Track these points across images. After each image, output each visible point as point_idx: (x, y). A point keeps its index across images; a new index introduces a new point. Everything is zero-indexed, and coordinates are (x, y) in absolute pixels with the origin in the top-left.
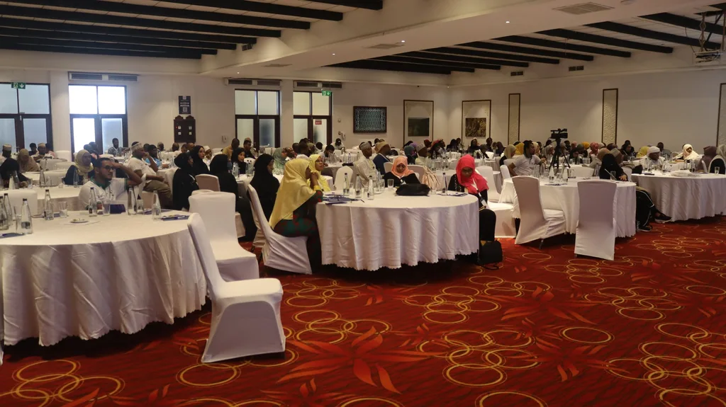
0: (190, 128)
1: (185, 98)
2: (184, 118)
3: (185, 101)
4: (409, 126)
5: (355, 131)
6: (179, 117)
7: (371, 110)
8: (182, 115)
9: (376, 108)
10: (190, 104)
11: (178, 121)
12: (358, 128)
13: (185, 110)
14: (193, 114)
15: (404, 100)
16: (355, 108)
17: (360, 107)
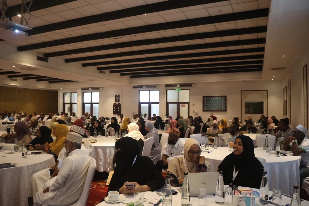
0: (119, 108)
1: (117, 96)
2: (117, 104)
3: (117, 97)
4: (245, 107)
5: (204, 111)
6: (115, 103)
7: (214, 98)
8: (116, 103)
9: (219, 97)
10: (119, 98)
11: (114, 105)
12: (205, 109)
13: (117, 101)
14: (120, 102)
15: (241, 91)
16: (204, 97)
17: (207, 97)
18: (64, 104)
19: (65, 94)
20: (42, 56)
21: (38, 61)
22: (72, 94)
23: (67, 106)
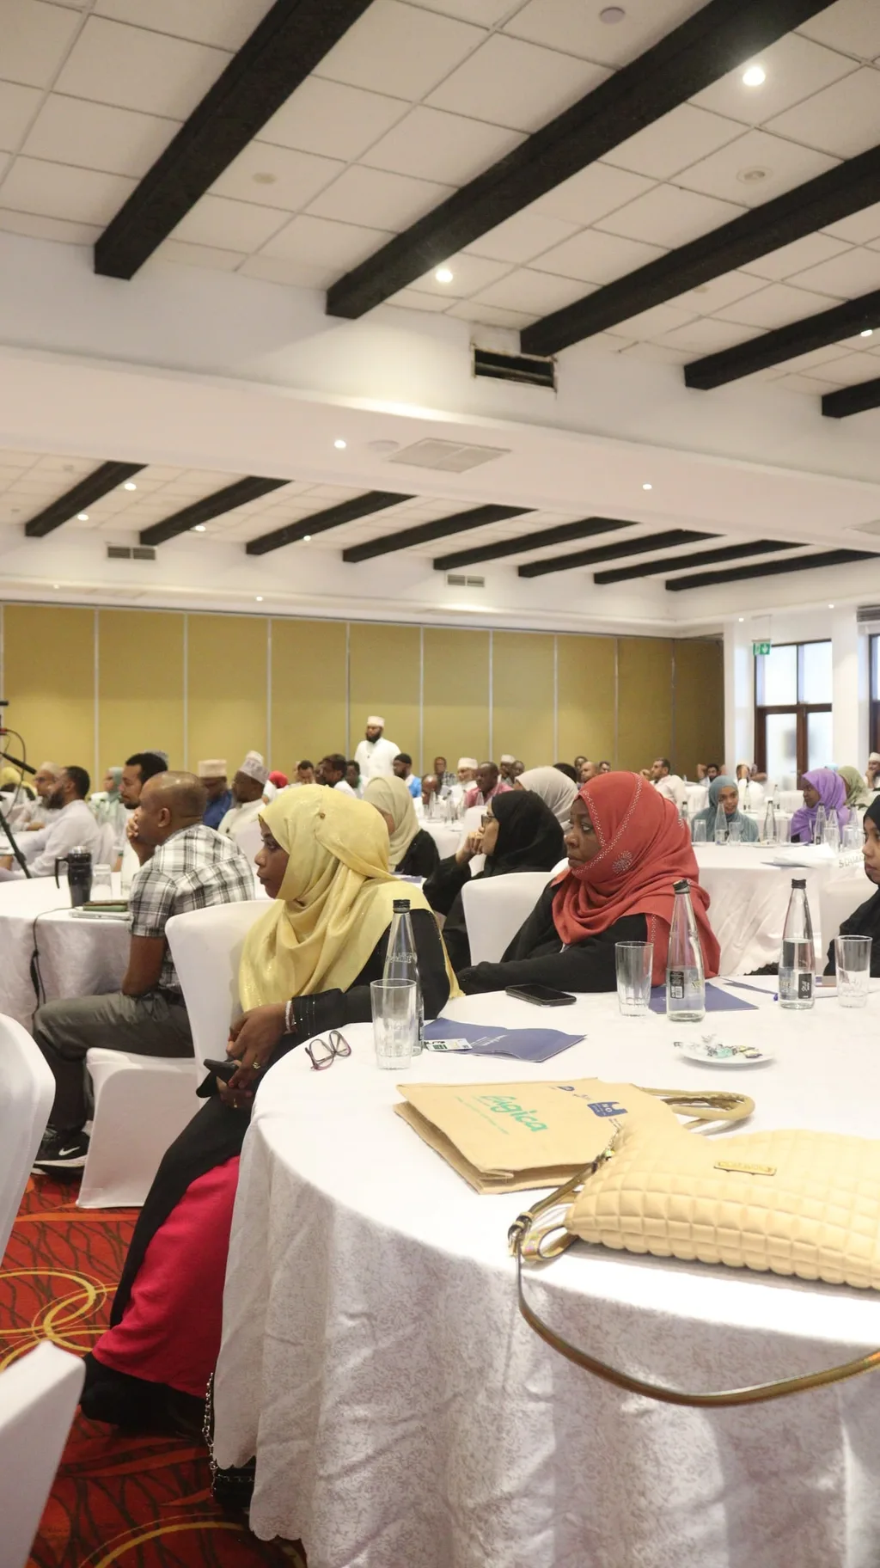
18: (761, 714)
19: (761, 649)
20: (510, 347)
21: (484, 381)
22: (807, 647)
23: (780, 727)
